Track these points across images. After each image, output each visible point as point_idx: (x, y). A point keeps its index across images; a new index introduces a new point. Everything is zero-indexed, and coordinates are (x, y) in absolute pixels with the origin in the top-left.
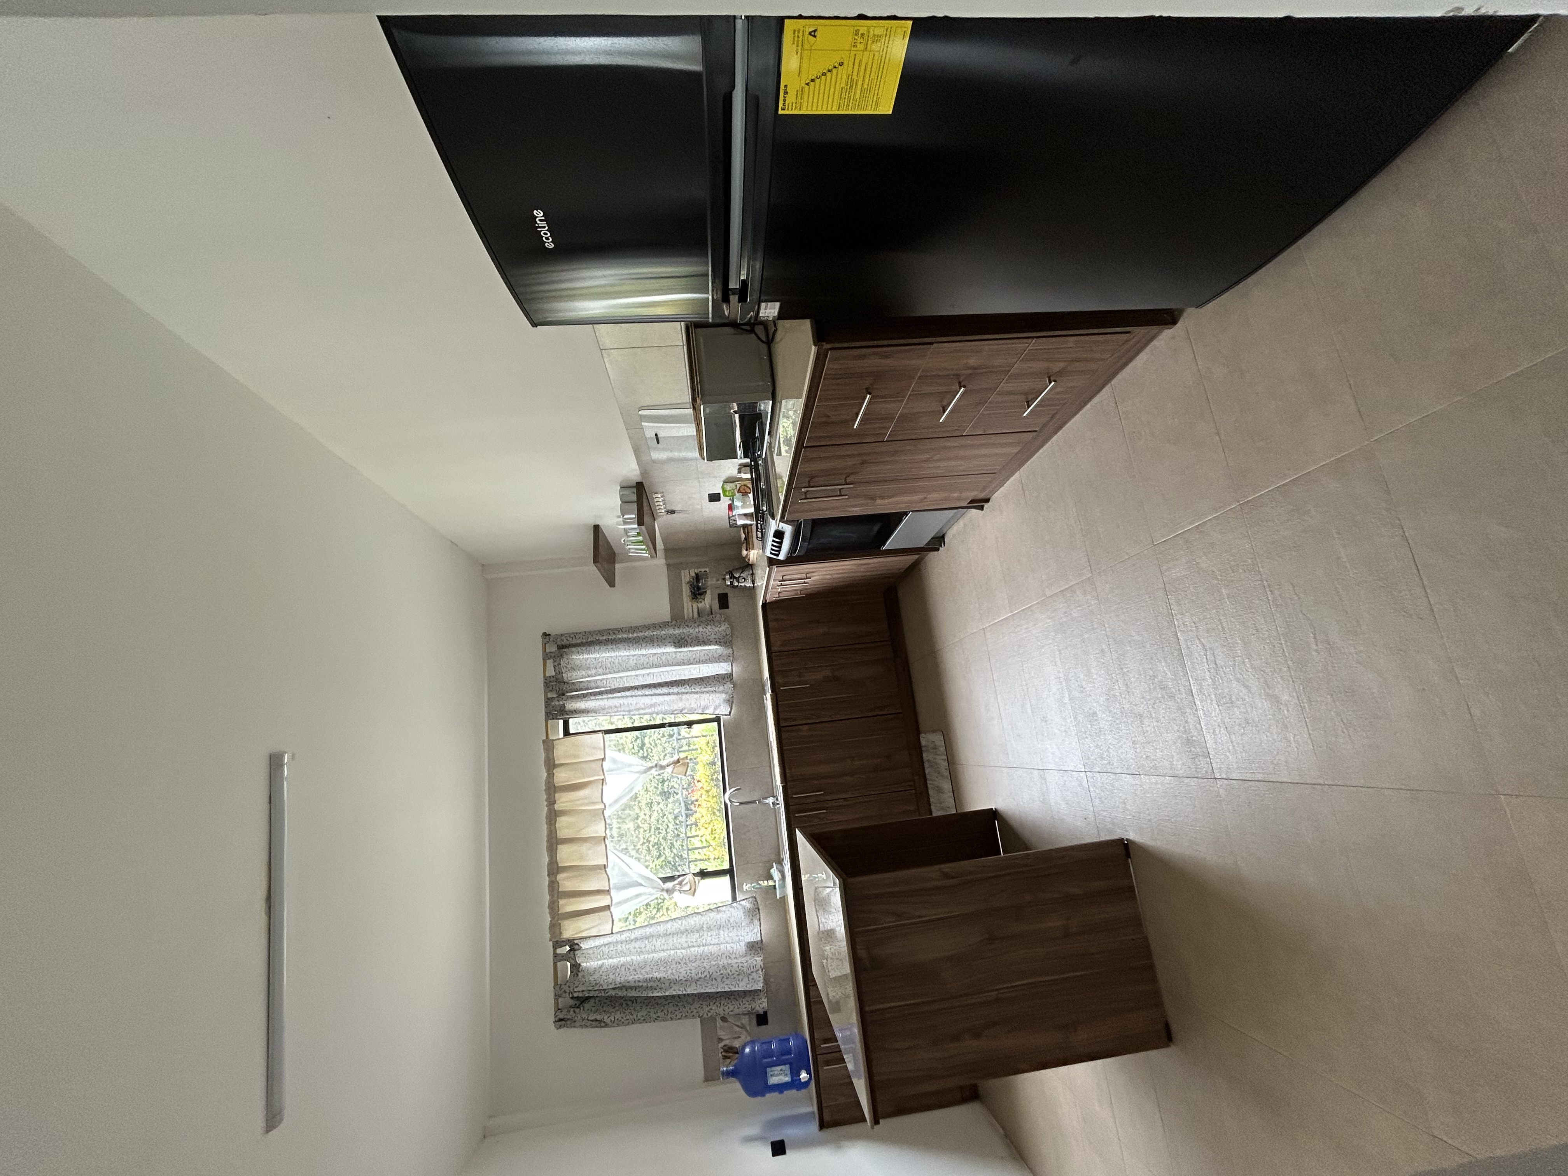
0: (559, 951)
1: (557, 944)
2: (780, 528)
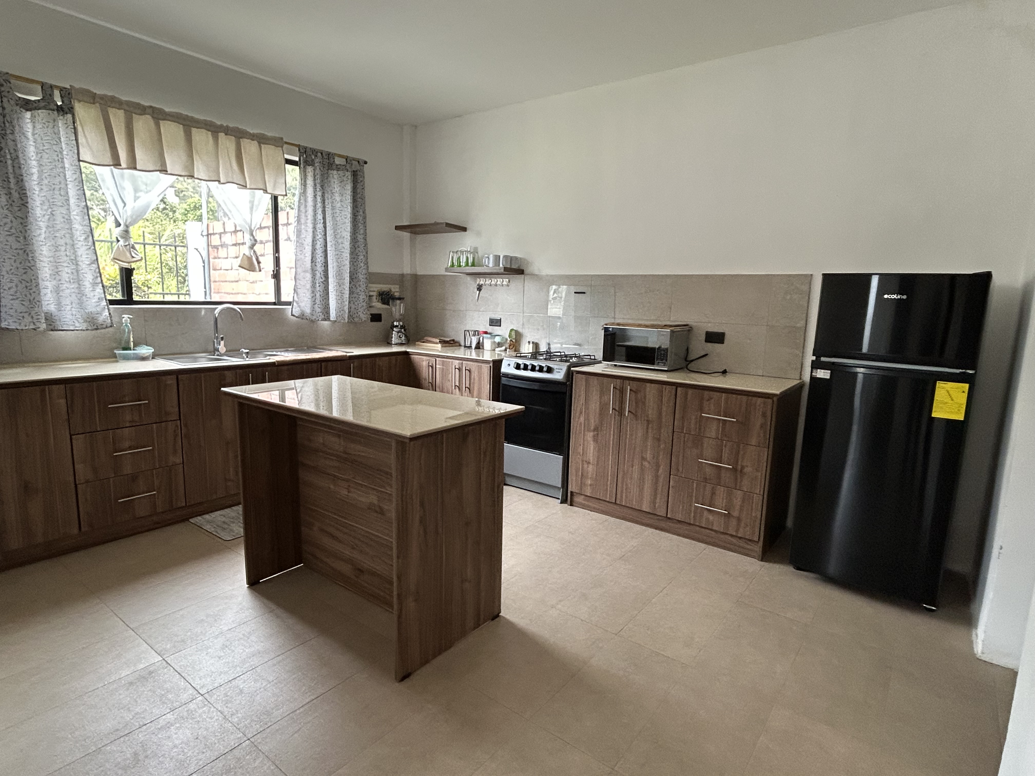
0: (57, 93)
1: (66, 94)
2: (558, 370)
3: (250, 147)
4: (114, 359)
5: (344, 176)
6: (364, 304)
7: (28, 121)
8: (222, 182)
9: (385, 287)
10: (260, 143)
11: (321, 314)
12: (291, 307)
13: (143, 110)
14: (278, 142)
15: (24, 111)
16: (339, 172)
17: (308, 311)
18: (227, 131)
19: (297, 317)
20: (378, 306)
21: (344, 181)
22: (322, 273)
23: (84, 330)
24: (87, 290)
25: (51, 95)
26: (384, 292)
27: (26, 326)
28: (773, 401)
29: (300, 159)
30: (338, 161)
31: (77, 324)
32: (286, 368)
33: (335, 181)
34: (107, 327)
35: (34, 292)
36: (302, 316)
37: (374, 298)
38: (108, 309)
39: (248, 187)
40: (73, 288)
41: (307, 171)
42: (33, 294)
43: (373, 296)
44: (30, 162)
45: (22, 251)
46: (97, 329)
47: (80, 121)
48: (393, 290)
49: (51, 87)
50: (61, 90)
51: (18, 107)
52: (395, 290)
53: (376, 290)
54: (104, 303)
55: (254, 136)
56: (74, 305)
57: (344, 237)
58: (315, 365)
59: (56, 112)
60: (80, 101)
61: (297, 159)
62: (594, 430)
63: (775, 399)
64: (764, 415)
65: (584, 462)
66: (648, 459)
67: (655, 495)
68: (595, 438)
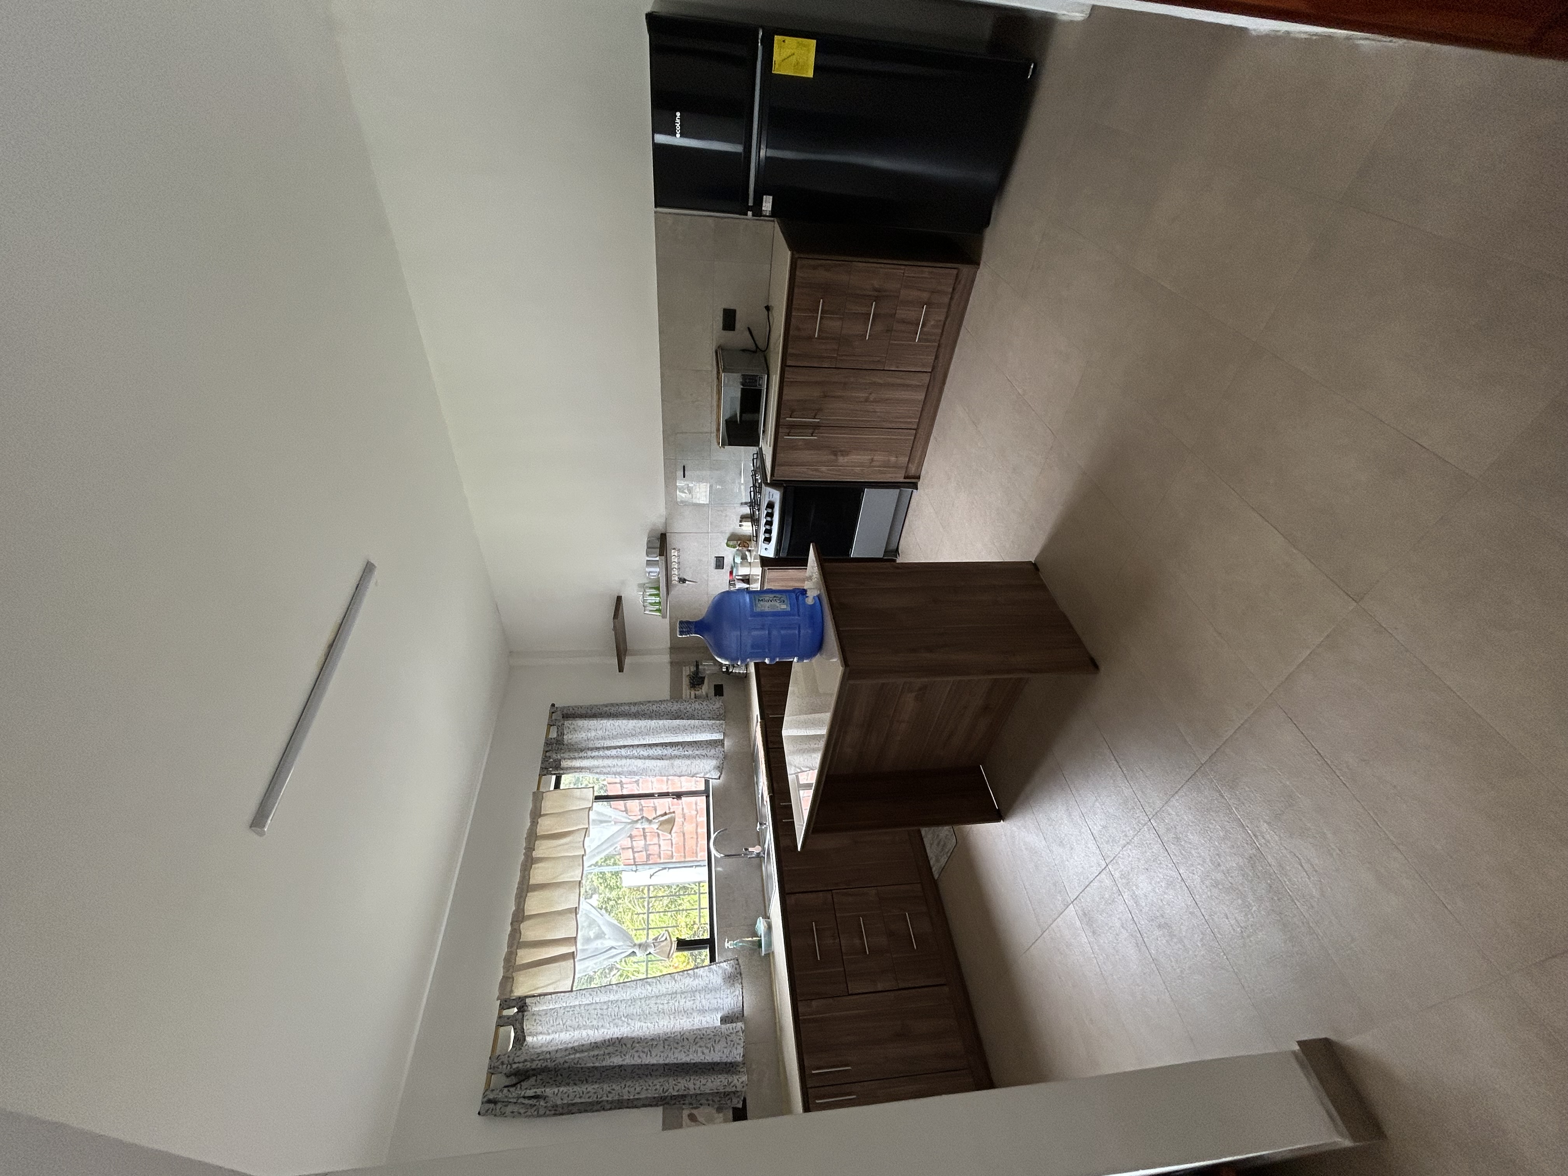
0: (506, 1013)
1: (505, 1003)
2: (771, 497)
3: (545, 825)
4: (771, 955)
5: (569, 728)
6: (705, 703)
7: (535, 1039)
8: (583, 853)
9: (685, 681)
10: (540, 816)
11: (717, 749)
12: (711, 780)
13: (515, 933)
14: (538, 797)
15: (525, 1043)
16: (565, 733)
17: (714, 763)
18: (530, 848)
19: (721, 774)
20: (706, 688)
21: (574, 728)
22: (674, 748)
23: (742, 986)
24: (701, 983)
25: (509, 1017)
26: (690, 682)
27: (740, 1039)
28: (799, 258)
29: (554, 774)
30: (553, 734)
31: (737, 993)
32: (775, 785)
33: (575, 736)
34: (738, 964)
35: (706, 1032)
36: (720, 768)
37: (697, 693)
38: (720, 963)
39: (587, 826)
40: (700, 997)
41: (566, 766)
42: (708, 1033)
43: (695, 694)
44: (576, 1038)
45: (666, 1042)
46: (741, 974)
47: (533, 990)
48: (688, 673)
49: (500, 1017)
50: (502, 1007)
51: (523, 1048)
52: (687, 671)
53: (688, 691)
54: (714, 967)
55: (534, 822)
56: (718, 996)
57: (634, 727)
58: (772, 754)
59: (525, 1013)
60: (512, 991)
61: (554, 777)
62: (836, 455)
63: (797, 256)
64: (815, 268)
65: (872, 464)
66: (867, 395)
67: (908, 386)
68: (845, 453)
